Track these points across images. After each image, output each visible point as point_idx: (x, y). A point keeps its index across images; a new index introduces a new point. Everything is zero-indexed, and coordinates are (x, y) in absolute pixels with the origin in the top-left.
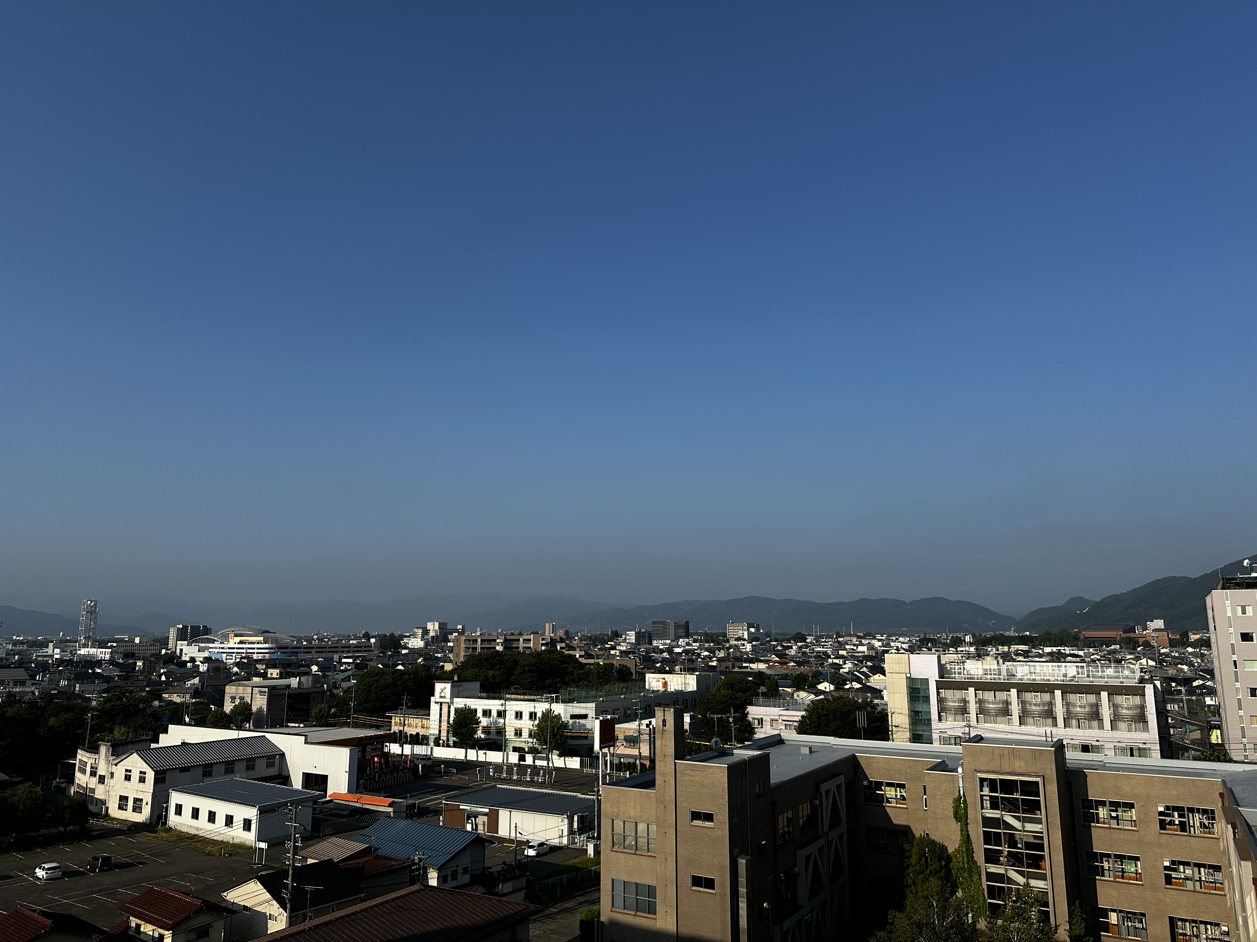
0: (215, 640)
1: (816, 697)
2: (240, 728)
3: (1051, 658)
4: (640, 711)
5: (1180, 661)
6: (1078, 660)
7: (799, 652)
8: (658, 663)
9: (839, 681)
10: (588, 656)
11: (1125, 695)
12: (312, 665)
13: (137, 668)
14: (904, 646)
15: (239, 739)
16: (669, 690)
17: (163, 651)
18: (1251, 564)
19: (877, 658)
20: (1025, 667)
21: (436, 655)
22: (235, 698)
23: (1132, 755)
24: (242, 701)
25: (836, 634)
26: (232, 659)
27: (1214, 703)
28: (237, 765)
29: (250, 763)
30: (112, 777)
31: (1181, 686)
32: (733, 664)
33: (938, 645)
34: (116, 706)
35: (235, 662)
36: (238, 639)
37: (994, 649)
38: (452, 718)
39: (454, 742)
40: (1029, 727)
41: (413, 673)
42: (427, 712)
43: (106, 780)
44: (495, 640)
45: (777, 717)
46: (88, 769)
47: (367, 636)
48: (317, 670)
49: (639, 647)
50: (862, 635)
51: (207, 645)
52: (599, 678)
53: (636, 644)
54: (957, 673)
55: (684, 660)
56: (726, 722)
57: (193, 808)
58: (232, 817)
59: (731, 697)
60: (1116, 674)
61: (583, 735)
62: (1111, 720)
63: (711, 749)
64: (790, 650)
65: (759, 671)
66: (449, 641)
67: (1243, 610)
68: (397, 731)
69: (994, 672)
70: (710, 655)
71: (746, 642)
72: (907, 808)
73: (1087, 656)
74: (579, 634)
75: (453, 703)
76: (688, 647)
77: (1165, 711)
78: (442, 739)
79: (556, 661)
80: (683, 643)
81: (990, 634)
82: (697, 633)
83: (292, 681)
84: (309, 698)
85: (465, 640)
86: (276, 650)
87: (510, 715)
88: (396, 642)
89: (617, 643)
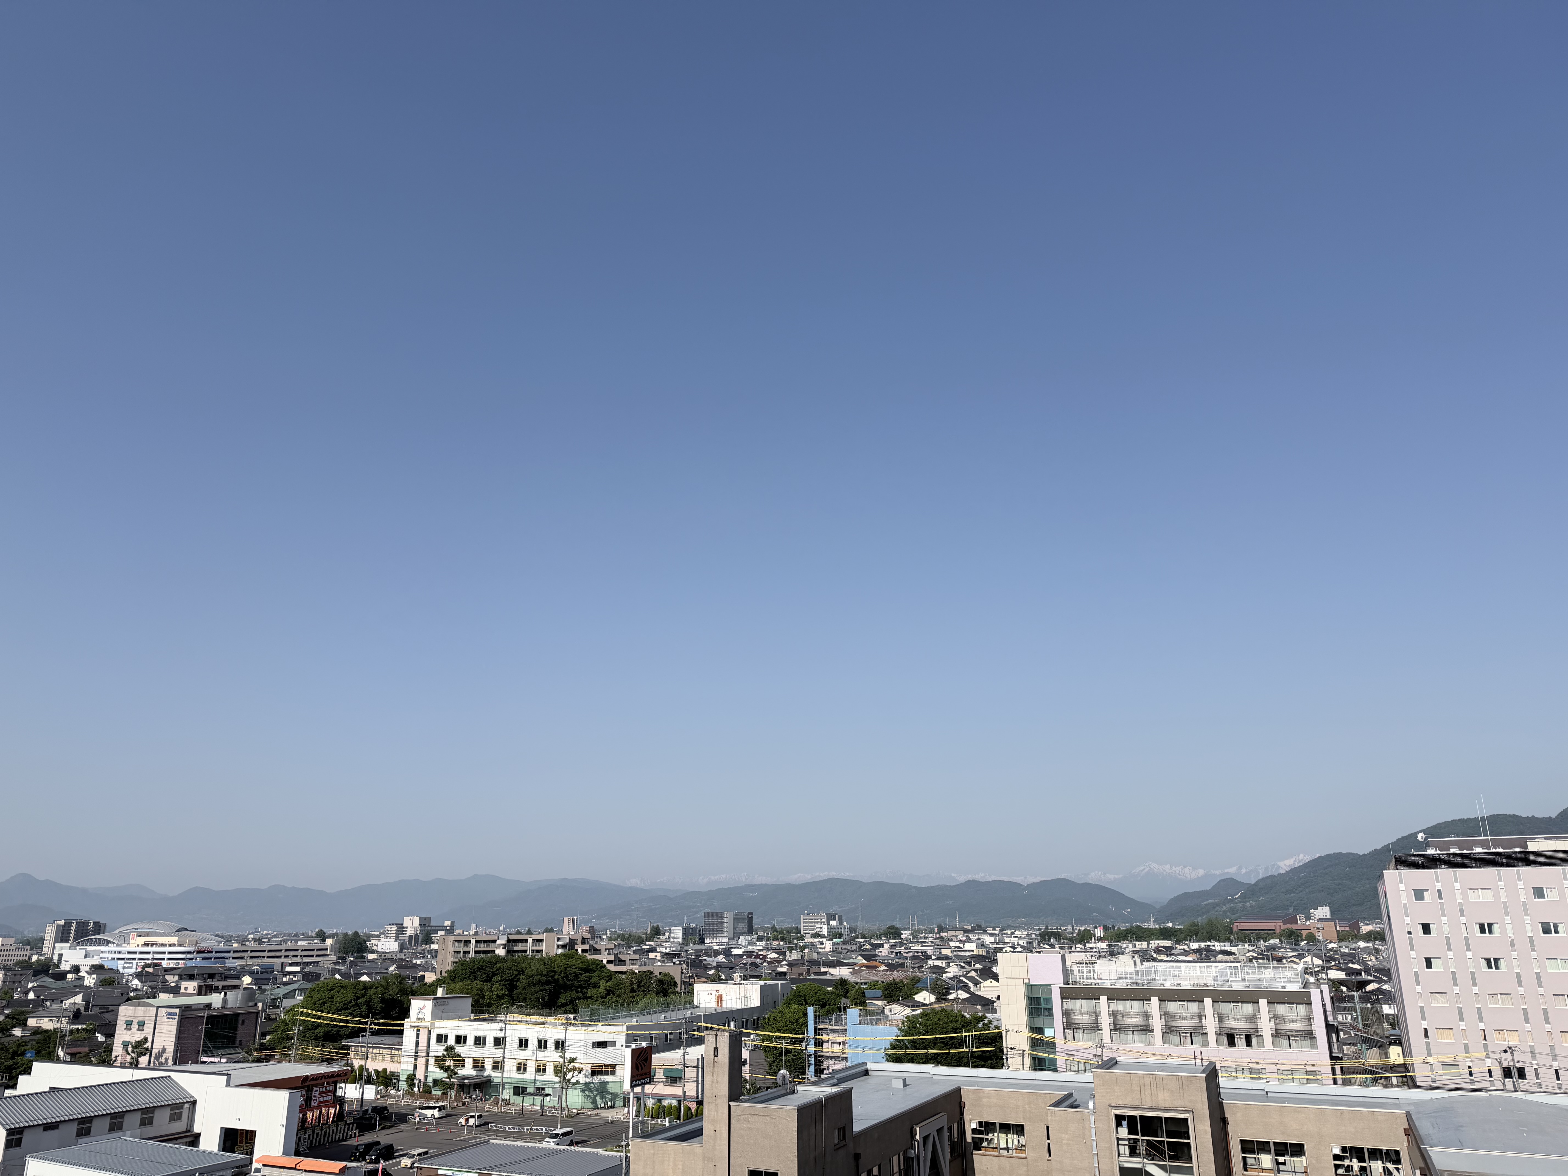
0: (110, 942)
1: (913, 1011)
3: (1198, 957)
4: (685, 1036)
5: (1350, 958)
6: (1231, 958)
7: (892, 952)
8: (711, 969)
9: (940, 989)
10: (619, 962)
11: (1288, 1003)
12: (244, 976)
14: (1021, 942)
15: (133, 1081)
17: (35, 958)
18: (1426, 838)
19: (989, 958)
20: (1167, 970)
21: (414, 962)
22: (132, 1024)
24: (141, 1028)
25: (938, 927)
26: (131, 968)
27: (1393, 1012)
28: (128, 1120)
29: (147, 1115)
31: (1354, 991)
32: (808, 970)
33: (1062, 940)
35: (135, 972)
36: (142, 940)
37: (1130, 945)
38: (433, 1047)
40: (1173, 1047)
41: (381, 985)
42: (397, 1040)
44: (494, 941)
47: (322, 936)
48: (250, 982)
49: (686, 948)
50: (970, 928)
51: (98, 948)
52: (633, 991)
53: (683, 944)
54: (1086, 977)
55: (745, 964)
60: (1276, 976)
61: (610, 1069)
62: (1273, 1036)
63: (776, 1085)
64: (881, 949)
65: (841, 978)
66: (433, 943)
67: (1419, 895)
68: (356, 1066)
69: (1131, 976)
70: (778, 957)
71: (825, 940)
72: (1026, 1158)
73: (1242, 954)
74: (608, 931)
75: (434, 1028)
76: (751, 947)
77: (1336, 1024)
78: (417, 1077)
79: (576, 968)
80: (744, 941)
81: (1125, 926)
82: (763, 929)
83: (214, 998)
84: (236, 1022)
85: (455, 941)
86: (195, 955)
87: (512, 1044)
88: (361, 944)
89: (659, 943)
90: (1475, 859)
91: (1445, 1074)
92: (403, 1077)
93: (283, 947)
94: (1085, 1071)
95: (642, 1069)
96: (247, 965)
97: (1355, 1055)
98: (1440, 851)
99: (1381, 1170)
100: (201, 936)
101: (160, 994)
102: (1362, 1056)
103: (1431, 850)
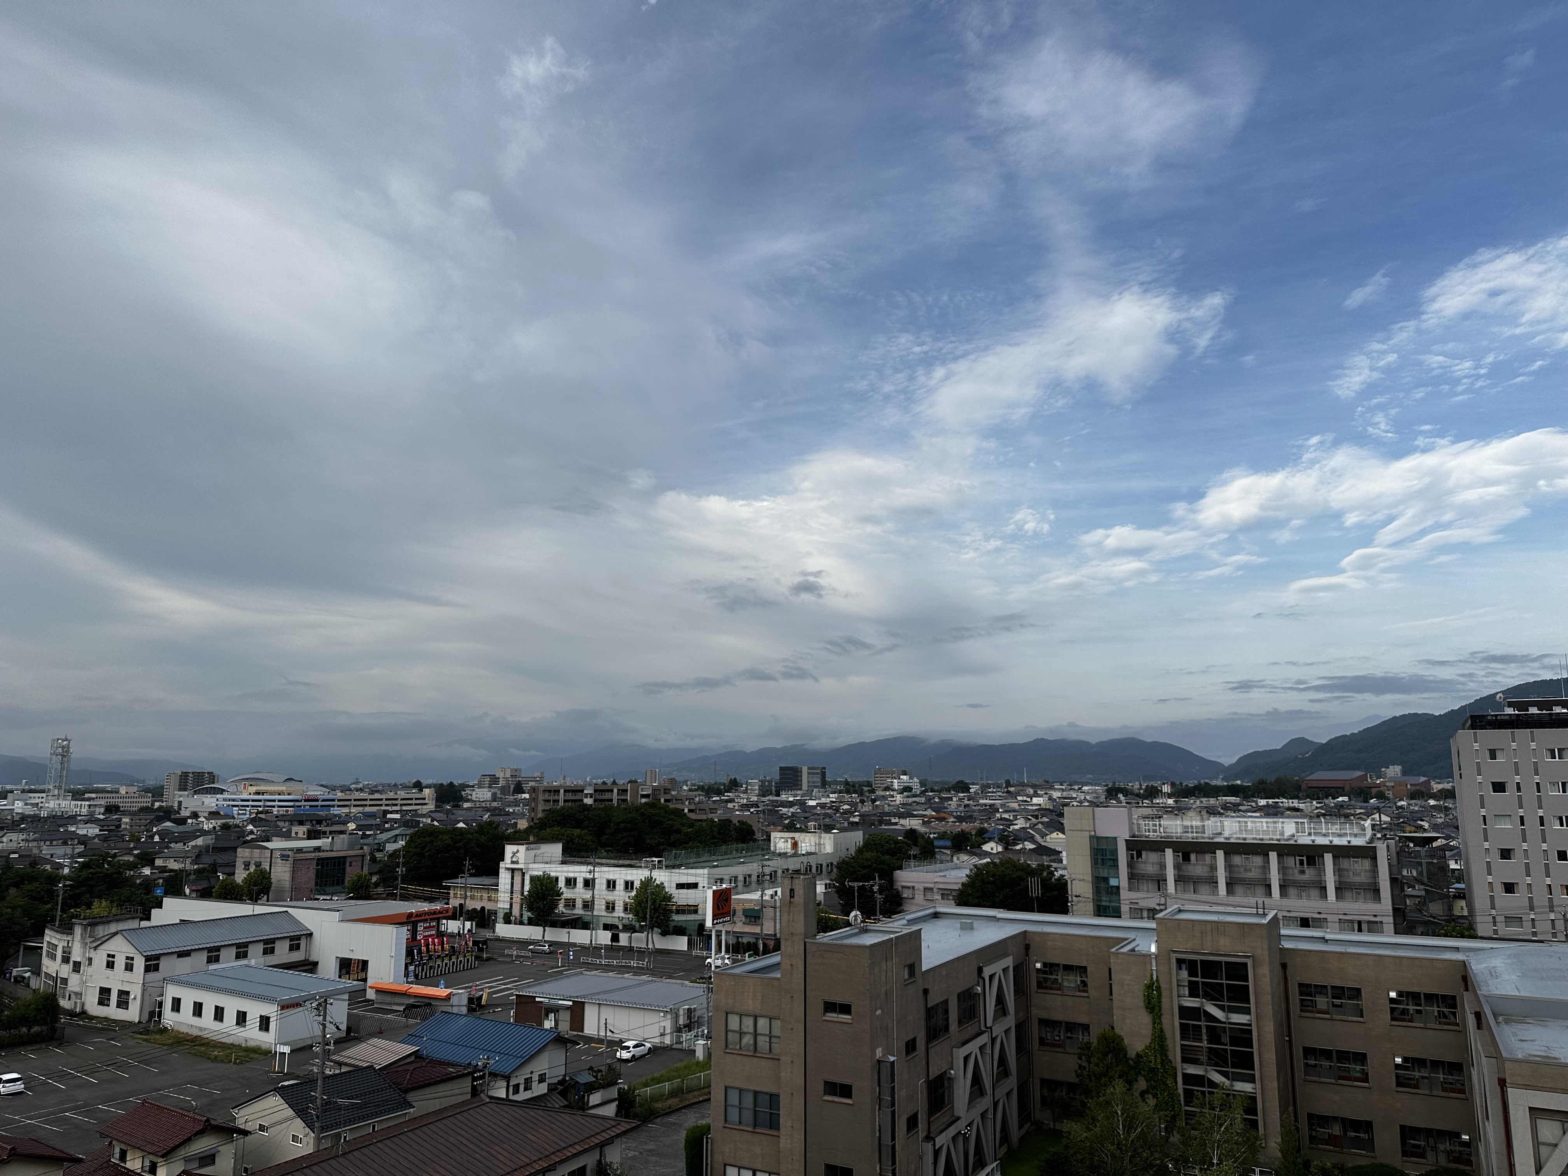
0: (224, 790)
1: (981, 860)
2: (256, 899)
3: (1266, 813)
4: (763, 879)
5: (1419, 816)
6: (1299, 814)
7: (960, 805)
8: (786, 819)
9: (1007, 840)
10: (700, 811)
11: (1353, 858)
12: (349, 822)
13: (123, 826)
14: (1088, 797)
15: (254, 915)
16: (799, 852)
17: (157, 804)
18: (1504, 700)
19: (1055, 812)
20: (1234, 824)
21: (507, 810)
22: (249, 865)
23: (1360, 930)
24: (257, 869)
25: (1006, 782)
26: (245, 814)
27: (1459, 868)
28: (251, 949)
29: (268, 945)
30: (90, 964)
31: (1420, 847)
32: (880, 820)
33: (1129, 796)
34: (95, 873)
35: (249, 819)
36: (253, 789)
38: (527, 888)
39: (529, 919)
40: (1239, 897)
41: (476, 832)
42: (493, 881)
43: (82, 968)
44: (582, 791)
45: (932, 886)
46: (59, 954)
47: (420, 786)
48: (354, 827)
49: (763, 799)
50: (1038, 783)
51: (213, 796)
52: (714, 837)
53: (759, 795)
54: (1151, 830)
55: (819, 815)
56: (869, 891)
57: (195, 1002)
58: (245, 1014)
59: (876, 860)
60: (1343, 831)
61: (692, 908)
62: (1337, 889)
63: (848, 924)
64: (950, 802)
65: (911, 829)
66: (524, 793)
67: (1493, 754)
68: (457, 905)
69: (1197, 830)
70: (851, 809)
71: (895, 793)
72: (1088, 997)
73: (1310, 810)
74: (689, 782)
75: (528, 870)
76: (824, 799)
77: (1400, 877)
78: (513, 914)
79: (659, 817)
80: (818, 794)
81: (1194, 783)
82: (836, 782)
83: (323, 842)
84: (344, 864)
85: (544, 791)
86: (303, 803)
87: (600, 885)
88: (456, 794)
89: (737, 794)
90: (1555, 720)
91: (1507, 926)
92: (501, 915)
93: (383, 796)
94: (1149, 918)
95: (723, 909)
96: (350, 812)
97: (1418, 907)
99: (1436, 1014)
100: (306, 786)
101: (273, 838)
102: (1425, 908)
103: (1509, 711)
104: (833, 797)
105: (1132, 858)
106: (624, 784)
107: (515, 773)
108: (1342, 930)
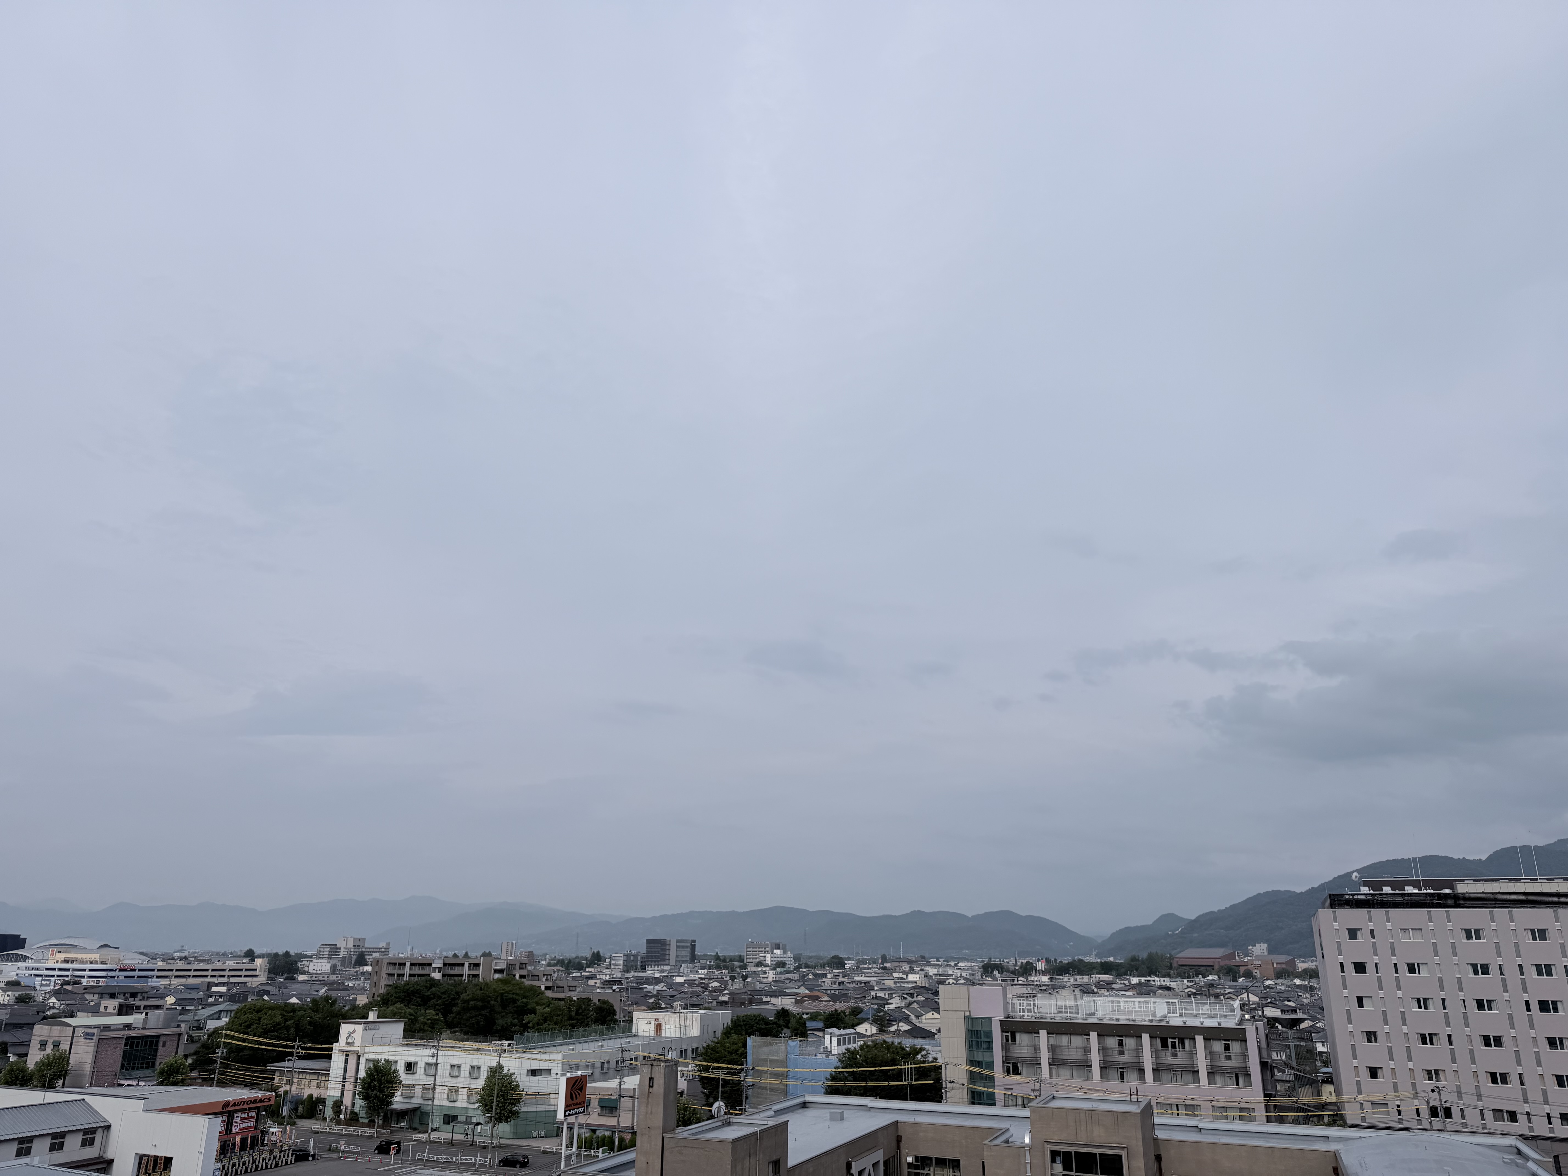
0: (29, 957)
1: (854, 1043)
2: (49, 1085)
3: (1138, 992)
4: (622, 1065)
5: (1286, 996)
6: (1170, 993)
7: (835, 983)
8: (651, 997)
10: (558, 988)
11: (1224, 1040)
12: (167, 995)
14: (964, 975)
15: (46, 1104)
16: (663, 1035)
18: (1360, 878)
19: (931, 990)
20: (1107, 1004)
21: (346, 984)
22: (46, 1044)
24: (56, 1049)
25: (882, 958)
26: (49, 985)
27: (1326, 1050)
28: (36, 1145)
29: (57, 1140)
31: (1287, 1029)
32: (751, 999)
33: (1005, 973)
35: (53, 990)
36: (61, 957)
37: (1071, 979)
38: (362, 1074)
40: (1110, 1082)
41: (310, 1009)
42: (324, 1065)
44: (430, 965)
47: (252, 956)
48: (174, 1001)
49: (627, 975)
50: (914, 959)
51: (15, 963)
52: (572, 1018)
53: (623, 971)
54: (1026, 1010)
55: (686, 993)
60: (1213, 1013)
61: (544, 1098)
62: (1208, 1073)
63: (710, 1116)
64: (824, 980)
65: (783, 1008)
66: (367, 965)
67: (1353, 934)
68: (281, 1092)
69: (1071, 1010)
70: (720, 986)
71: (768, 969)
73: (1181, 990)
74: (547, 956)
75: (364, 1053)
76: (692, 976)
77: (1269, 1061)
78: (344, 1103)
79: (513, 994)
80: (686, 969)
81: (1068, 960)
82: (705, 956)
83: (135, 1019)
84: (157, 1043)
85: (389, 963)
86: (117, 973)
87: (443, 1071)
88: (292, 964)
89: (599, 970)
90: (1408, 900)
91: (1374, 1113)
92: (329, 1103)
93: (210, 967)
94: (1023, 1106)
95: (576, 1098)
96: (170, 984)
97: (1288, 1093)
98: (1374, 891)
100: (124, 954)
101: (78, 1013)
102: (1295, 1094)
103: (1365, 890)
104: (702, 973)
105: (1007, 1040)
106: (477, 957)
107: (359, 943)
108: (1214, 1117)
